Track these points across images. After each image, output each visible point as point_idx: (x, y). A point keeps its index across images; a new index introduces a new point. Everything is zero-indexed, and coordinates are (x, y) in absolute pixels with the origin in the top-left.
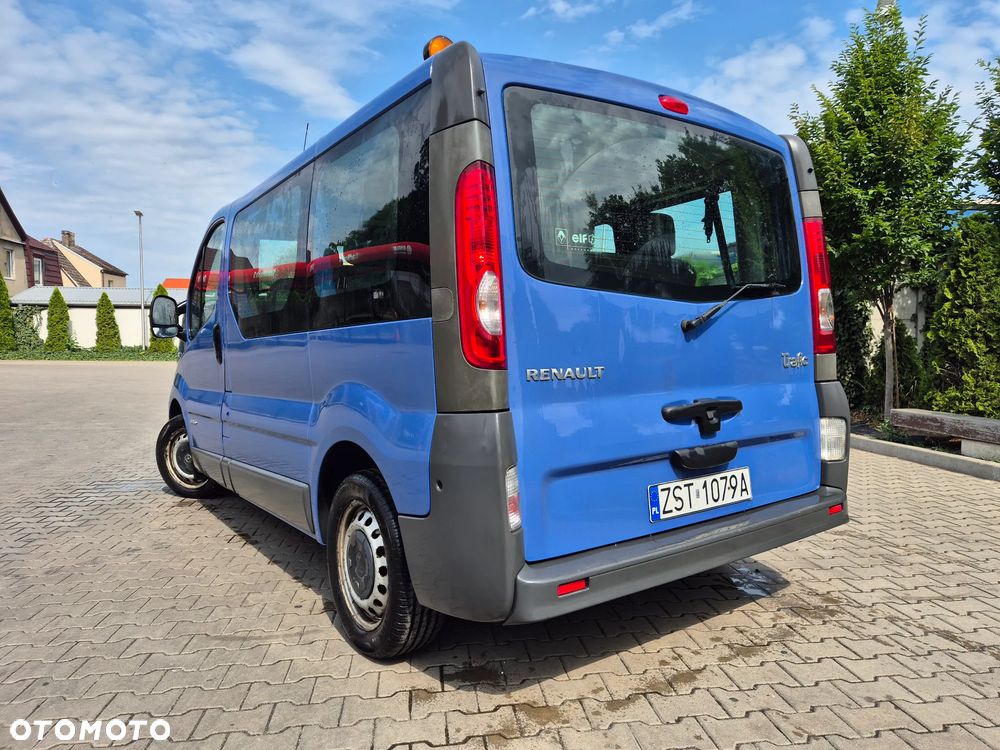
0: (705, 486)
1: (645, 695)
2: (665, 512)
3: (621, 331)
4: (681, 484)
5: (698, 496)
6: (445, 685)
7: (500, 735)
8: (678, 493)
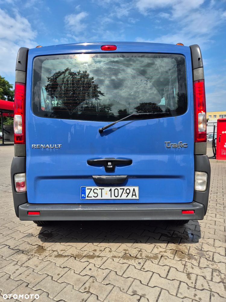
0: (111, 190)
1: (71, 257)
2: (88, 197)
4: (98, 188)
5: (106, 193)
7: (23, 251)
8: (95, 191)
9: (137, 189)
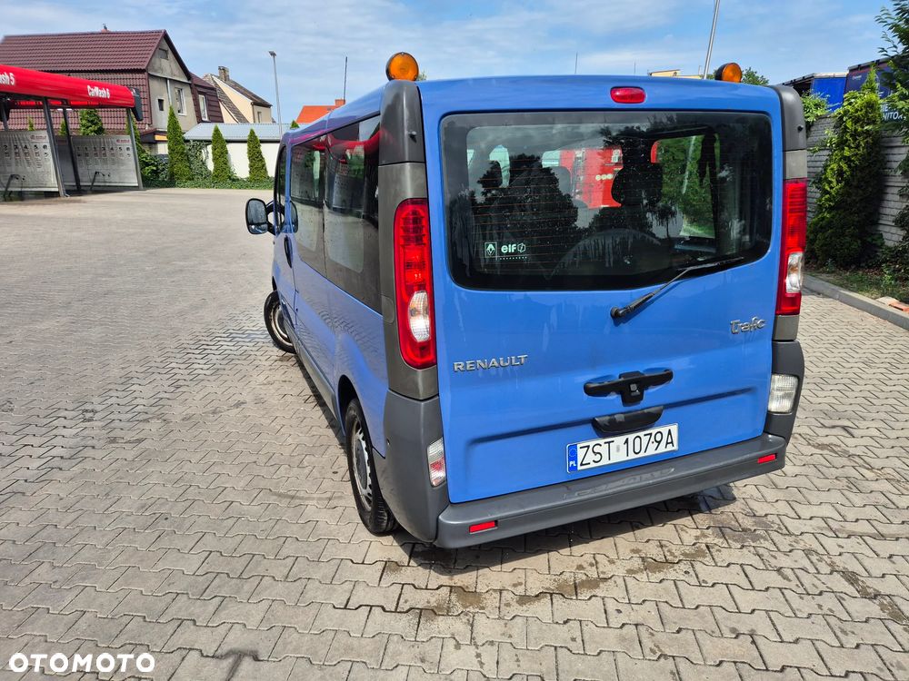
0: (627, 442)
1: (551, 595)
2: (582, 465)
3: (546, 325)
4: (601, 441)
5: (618, 450)
6: (412, 561)
7: (432, 610)
8: (597, 449)
9: (674, 428)
